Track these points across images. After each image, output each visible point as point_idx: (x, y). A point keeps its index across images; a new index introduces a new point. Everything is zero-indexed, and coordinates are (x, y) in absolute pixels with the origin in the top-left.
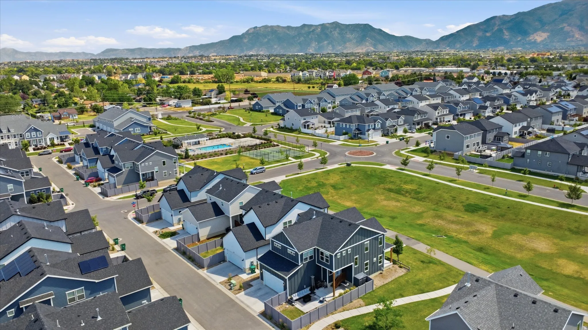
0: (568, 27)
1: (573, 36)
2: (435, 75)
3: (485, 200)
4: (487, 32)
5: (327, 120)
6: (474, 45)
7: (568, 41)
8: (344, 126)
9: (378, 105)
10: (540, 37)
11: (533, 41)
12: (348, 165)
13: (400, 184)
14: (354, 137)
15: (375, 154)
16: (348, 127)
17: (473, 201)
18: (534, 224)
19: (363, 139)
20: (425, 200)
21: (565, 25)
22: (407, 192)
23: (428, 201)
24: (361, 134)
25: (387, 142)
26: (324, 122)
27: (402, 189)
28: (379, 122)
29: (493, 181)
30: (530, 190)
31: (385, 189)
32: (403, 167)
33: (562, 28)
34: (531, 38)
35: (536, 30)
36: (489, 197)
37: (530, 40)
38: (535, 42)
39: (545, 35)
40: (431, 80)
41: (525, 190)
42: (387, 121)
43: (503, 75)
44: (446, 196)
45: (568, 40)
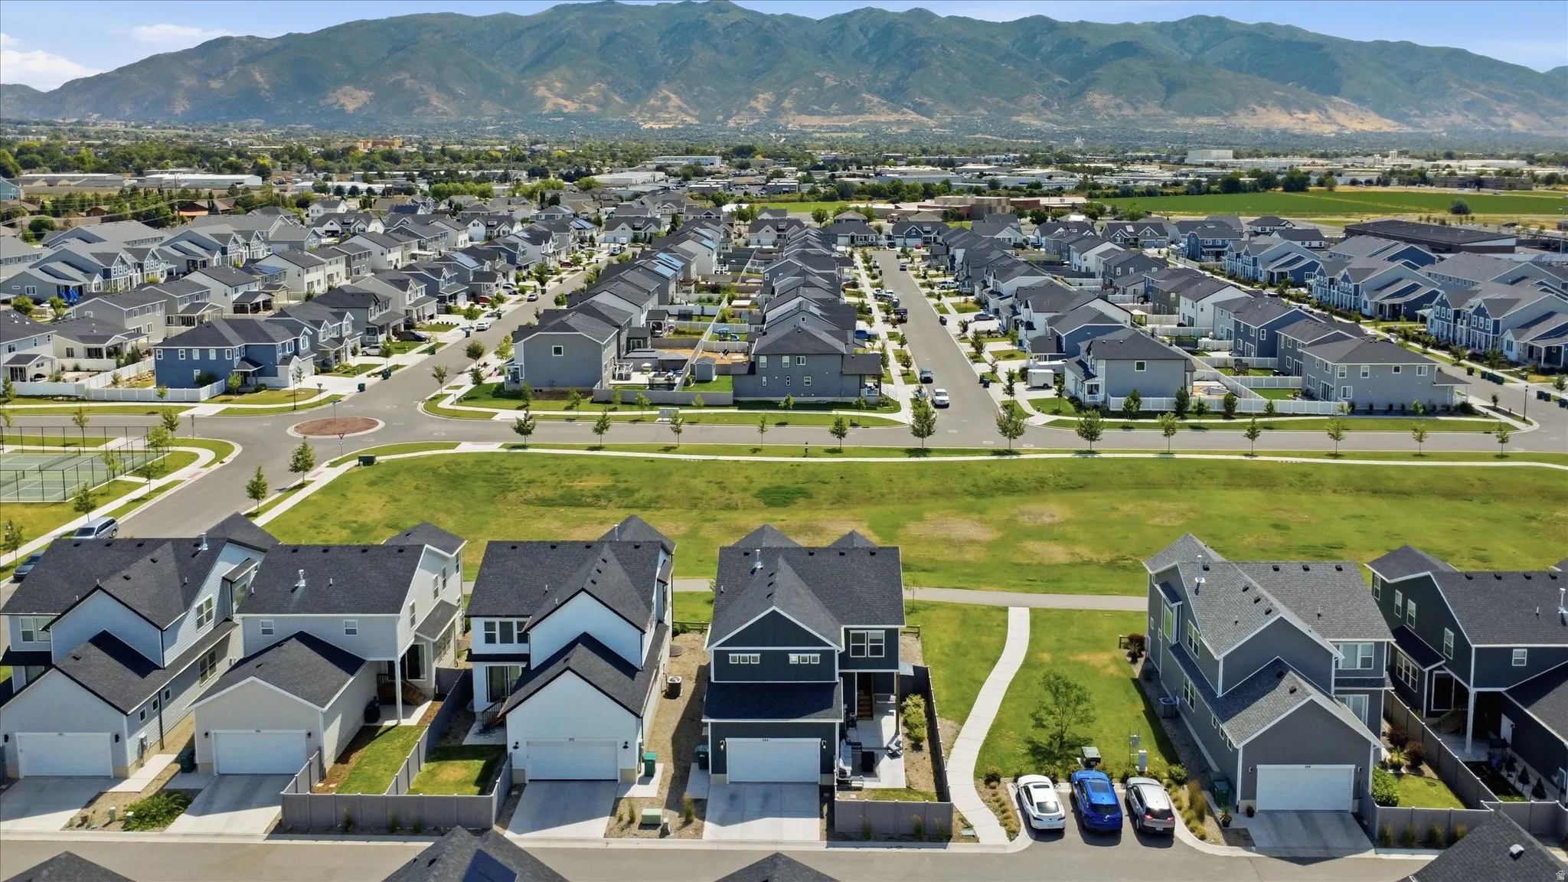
0: (412, 81)
1: (427, 102)
2: (211, 196)
3: (784, 473)
4: (209, 76)
5: (79, 347)
6: (178, 111)
7: (418, 114)
8: (196, 356)
9: (206, 288)
10: (352, 100)
11: (336, 107)
12: (368, 461)
13: (560, 482)
14: (246, 387)
15: (381, 424)
16: (213, 356)
17: (763, 482)
18: (911, 498)
19: (275, 389)
20: (658, 505)
21: (405, 75)
22: (597, 497)
23: (667, 505)
24: (260, 373)
25: (361, 388)
26: (70, 353)
27: (579, 493)
28: (305, 333)
29: (762, 431)
30: (843, 435)
31: (528, 502)
32: (520, 439)
33: (400, 83)
34: (329, 101)
35: (339, 82)
36: (788, 467)
37: (331, 105)
38: (342, 111)
39: (363, 96)
40: (202, 209)
41: (835, 438)
42: (319, 328)
43: (365, 194)
44: (699, 483)
45: (418, 110)
